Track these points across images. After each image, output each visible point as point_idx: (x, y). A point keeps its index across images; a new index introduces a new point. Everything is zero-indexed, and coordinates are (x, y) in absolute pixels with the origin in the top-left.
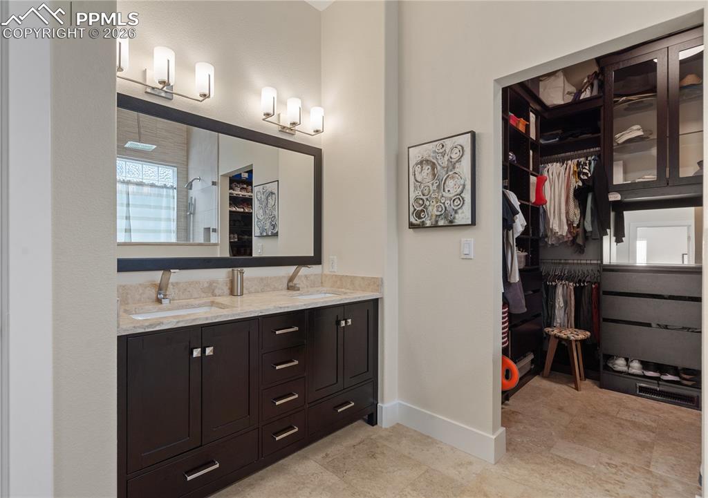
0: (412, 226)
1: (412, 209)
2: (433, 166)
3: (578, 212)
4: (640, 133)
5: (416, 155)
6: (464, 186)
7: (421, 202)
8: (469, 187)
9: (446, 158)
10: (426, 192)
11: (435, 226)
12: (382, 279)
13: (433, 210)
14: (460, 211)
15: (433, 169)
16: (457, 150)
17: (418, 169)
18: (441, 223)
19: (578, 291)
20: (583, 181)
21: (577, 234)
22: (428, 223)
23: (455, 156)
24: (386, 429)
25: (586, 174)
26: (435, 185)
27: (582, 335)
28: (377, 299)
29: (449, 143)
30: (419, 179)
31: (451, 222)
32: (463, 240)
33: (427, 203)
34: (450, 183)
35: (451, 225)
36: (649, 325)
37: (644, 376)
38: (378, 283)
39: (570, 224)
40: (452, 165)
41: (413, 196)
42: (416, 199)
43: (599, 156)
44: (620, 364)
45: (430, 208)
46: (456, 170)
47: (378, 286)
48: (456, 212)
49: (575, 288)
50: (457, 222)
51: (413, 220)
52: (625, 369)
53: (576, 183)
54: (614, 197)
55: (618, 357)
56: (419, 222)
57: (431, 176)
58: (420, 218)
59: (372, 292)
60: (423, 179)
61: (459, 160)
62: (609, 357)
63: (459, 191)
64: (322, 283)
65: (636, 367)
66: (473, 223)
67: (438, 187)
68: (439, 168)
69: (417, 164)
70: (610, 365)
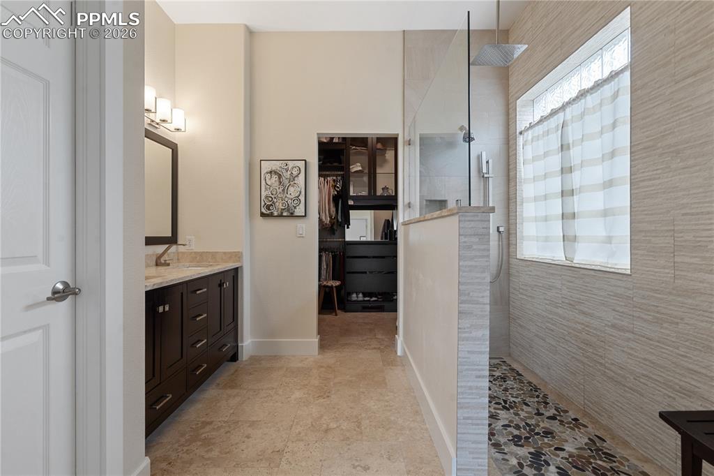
0: (263, 215)
1: (263, 203)
2: (280, 176)
3: (334, 209)
4: (360, 168)
5: (266, 167)
6: (300, 192)
7: (270, 199)
8: (303, 193)
9: (289, 173)
10: (274, 193)
11: (281, 216)
12: (242, 253)
13: (280, 205)
14: (297, 207)
15: (279, 178)
16: (296, 170)
17: (268, 176)
18: (285, 214)
19: (334, 257)
20: (337, 191)
21: (334, 223)
22: (276, 214)
23: (295, 173)
24: (246, 361)
25: (338, 187)
26: (281, 189)
27: (338, 283)
28: (237, 268)
29: (291, 164)
30: (269, 183)
31: (292, 214)
32: (299, 225)
33: (275, 200)
34: (291, 189)
35: (292, 215)
36: (366, 273)
37: (364, 301)
38: (238, 256)
39: (331, 217)
40: (293, 178)
41: (264, 194)
42: (267, 197)
43: (343, 177)
44: (354, 297)
45: (277, 204)
46: (296, 182)
47: (239, 258)
48: (295, 208)
49: (332, 256)
50: (296, 214)
51: (263, 211)
52: (356, 299)
53: (333, 192)
54: (351, 203)
55: (353, 293)
56: (268, 212)
57: (278, 183)
58: (269, 209)
59: (234, 262)
60: (272, 184)
61: (297, 176)
62: (349, 294)
63: (297, 195)
64: (178, 259)
65: (361, 297)
66: (305, 216)
67: (283, 190)
68: (284, 178)
69: (267, 173)
70: (349, 299)
